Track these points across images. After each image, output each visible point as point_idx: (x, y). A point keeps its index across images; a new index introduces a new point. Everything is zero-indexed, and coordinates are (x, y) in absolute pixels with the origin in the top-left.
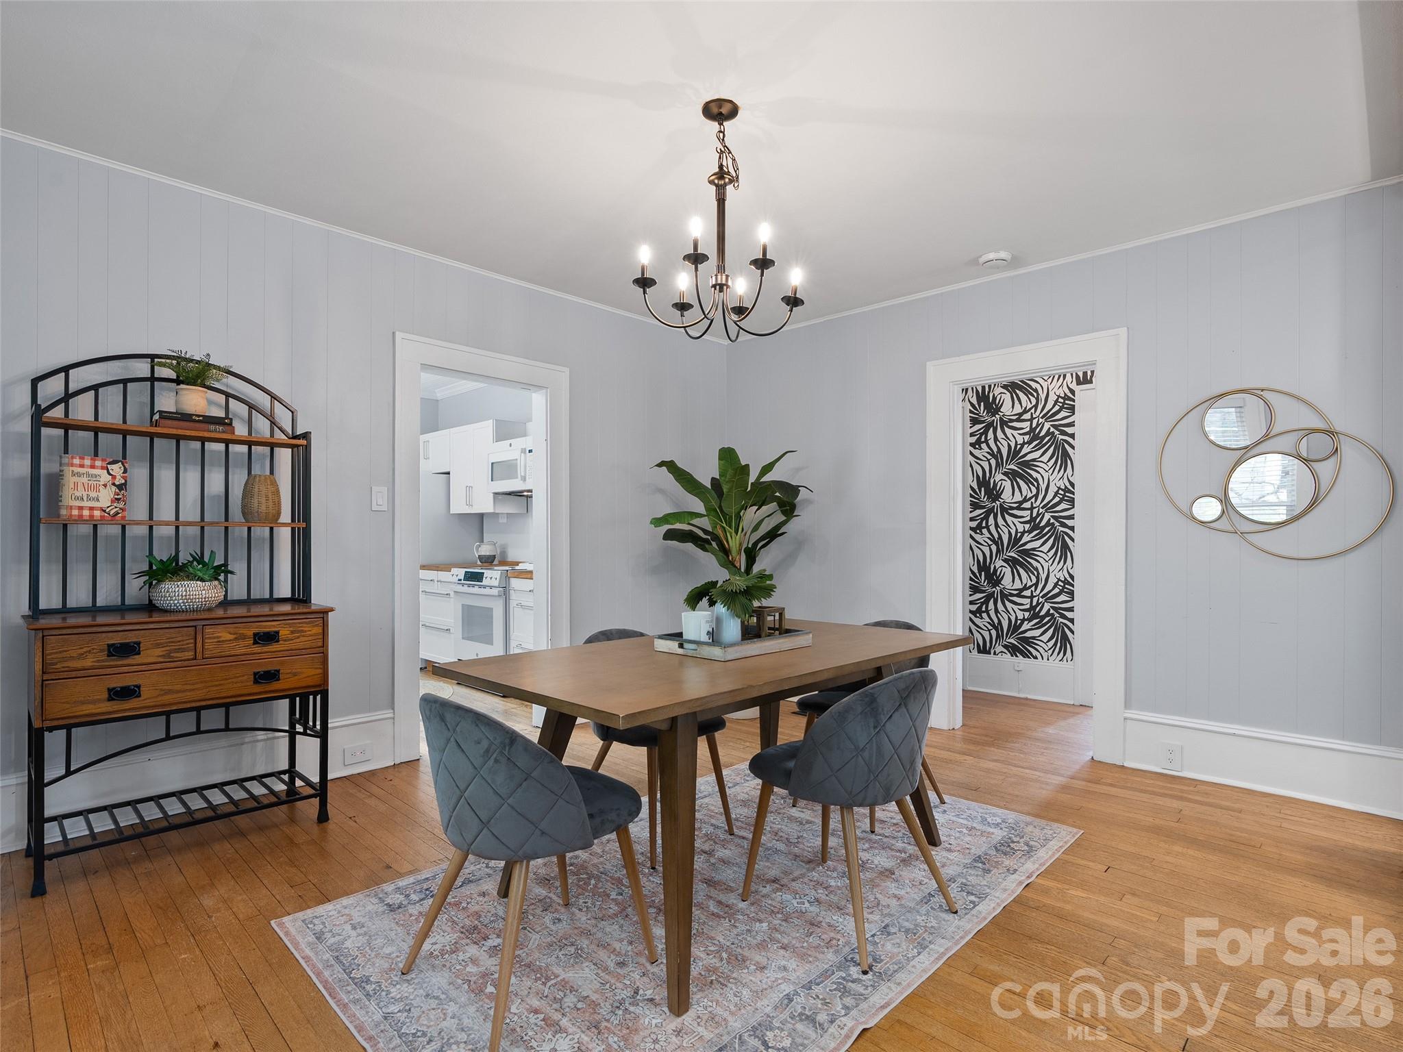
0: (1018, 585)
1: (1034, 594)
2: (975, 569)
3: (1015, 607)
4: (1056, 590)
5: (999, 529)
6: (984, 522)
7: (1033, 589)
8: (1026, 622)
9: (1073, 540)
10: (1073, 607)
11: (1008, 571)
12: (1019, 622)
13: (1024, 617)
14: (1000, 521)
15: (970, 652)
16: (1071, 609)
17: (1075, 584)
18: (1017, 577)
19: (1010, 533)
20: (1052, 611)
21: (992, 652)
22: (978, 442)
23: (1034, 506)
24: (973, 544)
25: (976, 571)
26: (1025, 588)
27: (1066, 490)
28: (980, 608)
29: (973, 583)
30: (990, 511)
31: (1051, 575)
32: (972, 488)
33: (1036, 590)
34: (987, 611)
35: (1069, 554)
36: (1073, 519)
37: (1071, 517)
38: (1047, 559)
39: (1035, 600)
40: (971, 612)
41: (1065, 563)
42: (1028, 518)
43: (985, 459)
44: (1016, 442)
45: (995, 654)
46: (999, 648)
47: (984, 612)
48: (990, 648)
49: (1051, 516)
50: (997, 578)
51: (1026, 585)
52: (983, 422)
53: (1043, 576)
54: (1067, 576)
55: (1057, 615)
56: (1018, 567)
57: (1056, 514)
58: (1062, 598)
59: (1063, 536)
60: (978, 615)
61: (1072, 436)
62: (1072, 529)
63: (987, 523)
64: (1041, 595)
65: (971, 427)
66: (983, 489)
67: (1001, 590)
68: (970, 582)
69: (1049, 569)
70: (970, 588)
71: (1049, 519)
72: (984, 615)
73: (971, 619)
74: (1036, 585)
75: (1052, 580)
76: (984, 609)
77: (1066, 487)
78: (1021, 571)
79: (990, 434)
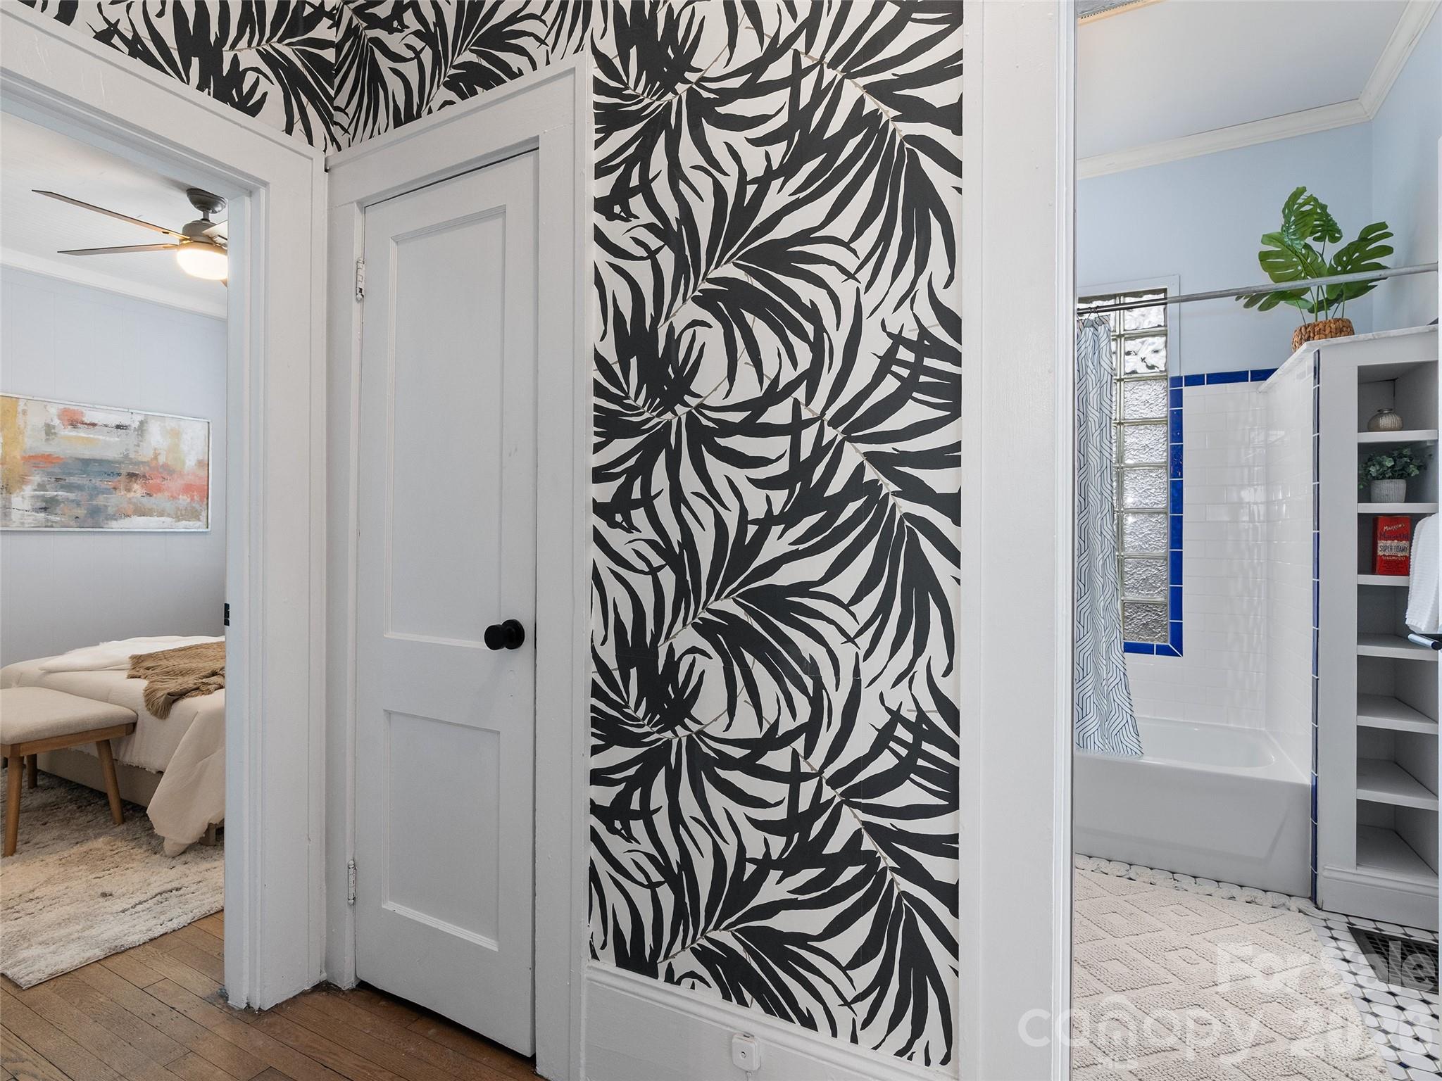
0: (747, 726)
1: (805, 768)
2: (609, 655)
3: (739, 811)
4: (886, 761)
5: (684, 509)
6: (637, 485)
7: (799, 744)
8: (775, 875)
9: (953, 555)
10: (955, 838)
11: (712, 667)
12: (750, 868)
13: (767, 854)
14: (690, 481)
15: (595, 956)
16: (946, 846)
17: (962, 741)
18: (743, 696)
19: (720, 525)
20: (868, 844)
21: (662, 968)
22: (621, 193)
23: (806, 414)
24: (604, 563)
25: (612, 663)
26: (773, 740)
27: (925, 345)
28: (623, 799)
29: (601, 706)
30: (656, 443)
31: (868, 697)
32: (600, 361)
33: (809, 749)
34: (646, 814)
35: (935, 613)
36: (956, 462)
37: (949, 457)
38: (852, 629)
39: (807, 790)
40: (595, 809)
41: (919, 648)
42: (783, 467)
43: (641, 252)
44: (742, 173)
45: (669, 977)
46: (685, 961)
47: (636, 815)
48: (655, 952)
49: (868, 455)
50: (680, 692)
51: (775, 726)
52: (635, 118)
53: (838, 699)
54: (928, 705)
55: (887, 862)
56: (749, 658)
57: (887, 448)
58: (907, 794)
59: (914, 542)
60: (618, 824)
61: (952, 117)
62: (951, 505)
63: (646, 487)
64: (828, 772)
65: (598, 143)
66: (634, 362)
67: (689, 737)
68: (595, 702)
69: (857, 672)
70: (595, 723)
71: (860, 469)
72: (638, 827)
73: (595, 837)
74: (811, 730)
75: (871, 718)
76: (635, 805)
77: (923, 332)
78: (759, 672)
79: (659, 160)
